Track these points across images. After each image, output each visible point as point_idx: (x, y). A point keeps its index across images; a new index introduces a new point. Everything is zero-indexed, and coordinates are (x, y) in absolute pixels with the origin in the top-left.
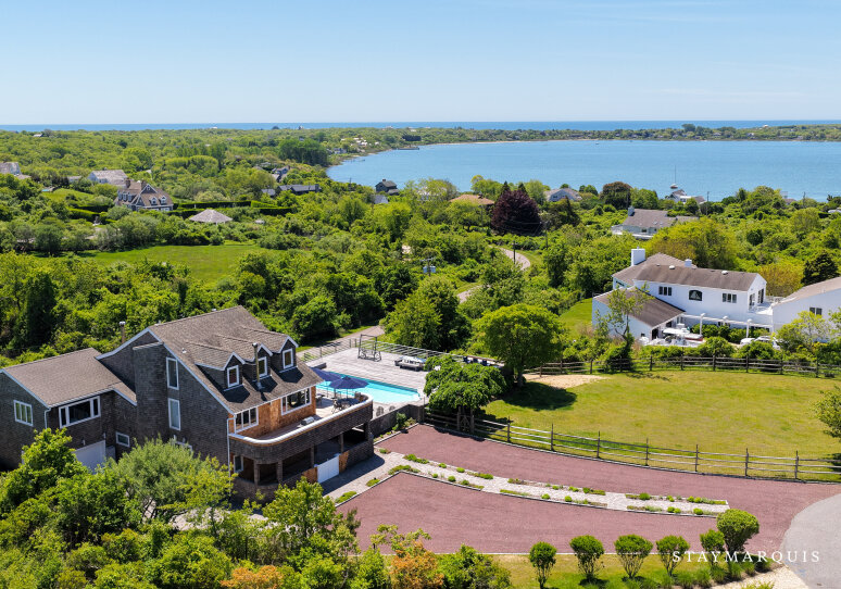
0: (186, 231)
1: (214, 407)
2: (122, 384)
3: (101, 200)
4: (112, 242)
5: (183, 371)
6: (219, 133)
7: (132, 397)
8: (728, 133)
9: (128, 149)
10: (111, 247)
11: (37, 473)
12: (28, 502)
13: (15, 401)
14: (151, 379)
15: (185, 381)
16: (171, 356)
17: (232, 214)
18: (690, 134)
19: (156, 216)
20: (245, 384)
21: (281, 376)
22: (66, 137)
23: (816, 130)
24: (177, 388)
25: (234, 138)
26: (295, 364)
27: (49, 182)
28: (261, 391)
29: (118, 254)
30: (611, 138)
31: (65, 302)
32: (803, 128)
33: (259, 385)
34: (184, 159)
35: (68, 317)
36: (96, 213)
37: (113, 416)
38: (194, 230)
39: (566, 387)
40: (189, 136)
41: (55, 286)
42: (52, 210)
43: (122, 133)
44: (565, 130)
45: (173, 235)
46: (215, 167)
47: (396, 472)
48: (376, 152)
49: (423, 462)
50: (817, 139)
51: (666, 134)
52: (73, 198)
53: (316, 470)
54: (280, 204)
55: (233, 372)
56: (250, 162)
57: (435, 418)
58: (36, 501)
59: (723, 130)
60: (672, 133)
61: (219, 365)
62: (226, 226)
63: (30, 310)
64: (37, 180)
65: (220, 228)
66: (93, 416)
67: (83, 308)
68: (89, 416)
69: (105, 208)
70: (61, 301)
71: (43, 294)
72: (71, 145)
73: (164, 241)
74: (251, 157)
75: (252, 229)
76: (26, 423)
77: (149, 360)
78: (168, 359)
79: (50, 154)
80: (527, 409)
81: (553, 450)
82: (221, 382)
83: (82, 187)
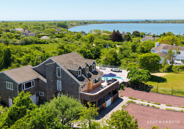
0: (40, 41)
1: (74, 83)
2: (41, 76)
3: (18, 35)
4: (22, 43)
5: (63, 71)
6: (42, 22)
7: (45, 80)
8: (155, 22)
9: (22, 25)
10: (22, 44)
11: (19, 108)
12: (19, 121)
13: (7, 82)
14: (52, 74)
15: (64, 75)
16: (59, 66)
17: (50, 37)
18: (147, 22)
19: (32, 37)
20: (83, 75)
21: (92, 73)
22: (8, 22)
23: (174, 21)
24: (61, 77)
25: (46, 23)
26: (95, 69)
27: (5, 31)
28: (88, 78)
29: (24, 46)
30: (129, 23)
31: (14, 56)
32: (171, 21)
33: (87, 76)
34: (35, 27)
35: (15, 60)
36: (17, 37)
37: (38, 86)
38: (42, 40)
39: (161, 76)
40: (35, 22)
41: (11, 51)
42: (7, 36)
43: (20, 22)
44: (119, 21)
45: (37, 41)
46: (43, 28)
47: (129, 103)
48: (78, 26)
49: (135, 99)
50: (174, 23)
51: (141, 22)
52: (11, 34)
53: (106, 103)
54: (60, 35)
55: (80, 71)
56: (50, 27)
57: (131, 85)
58: (22, 120)
59: (154, 21)
60: (143, 22)
61: (76, 69)
62: (49, 40)
63: (4, 58)
64: (2, 30)
65: (48, 40)
66: (32, 87)
67: (18, 57)
68: (31, 86)
69: (19, 36)
70: (13, 55)
71: (8, 53)
72: (9, 24)
73: (35, 43)
74: (51, 26)
75: (56, 40)
76: (11, 89)
77: (51, 68)
78: (57, 67)
79: (4, 26)
80: (155, 82)
81: (172, 95)
82: (76, 75)
83: (13, 32)
